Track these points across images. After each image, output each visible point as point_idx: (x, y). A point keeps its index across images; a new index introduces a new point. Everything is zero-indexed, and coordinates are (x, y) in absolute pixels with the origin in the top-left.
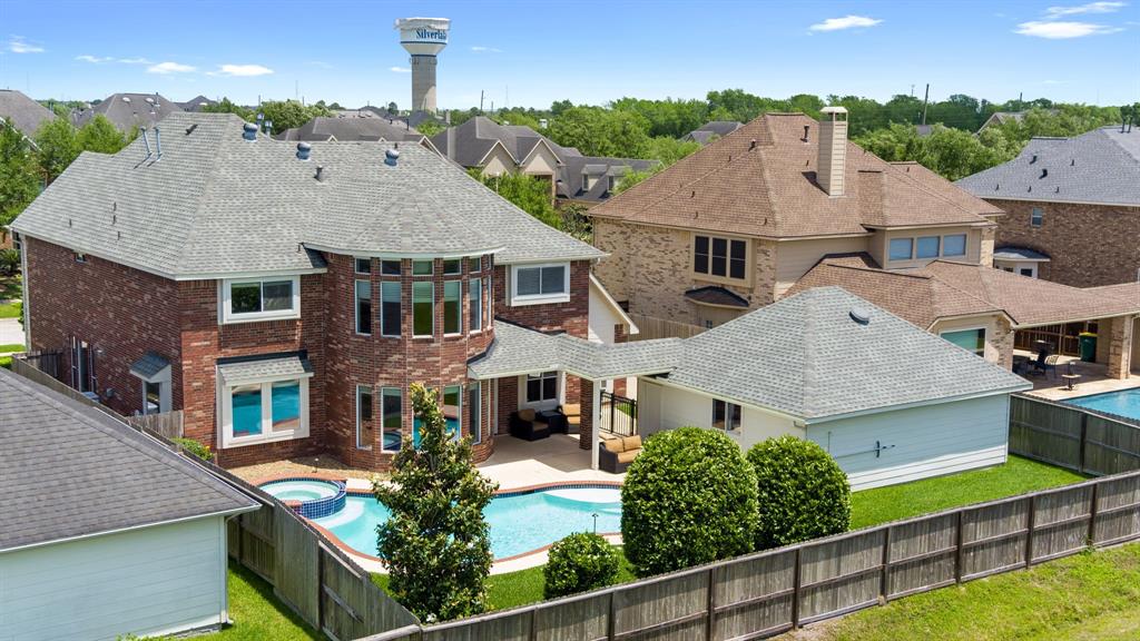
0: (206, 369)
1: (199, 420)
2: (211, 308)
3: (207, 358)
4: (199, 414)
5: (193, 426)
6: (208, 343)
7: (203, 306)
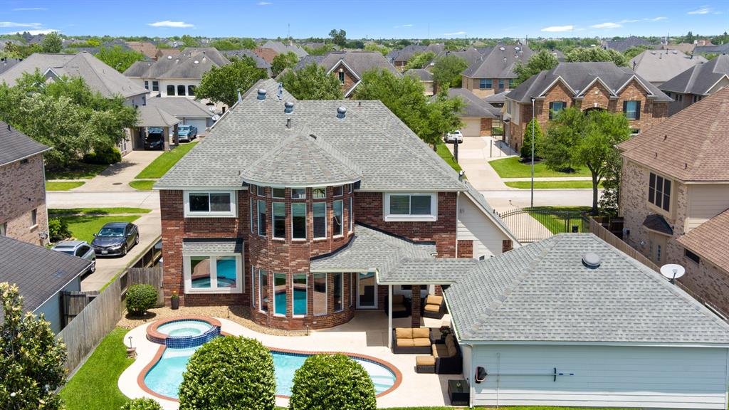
0: (177, 244)
1: (173, 274)
2: (179, 206)
3: (177, 237)
4: (173, 271)
5: (169, 278)
6: (178, 228)
7: (174, 205)
